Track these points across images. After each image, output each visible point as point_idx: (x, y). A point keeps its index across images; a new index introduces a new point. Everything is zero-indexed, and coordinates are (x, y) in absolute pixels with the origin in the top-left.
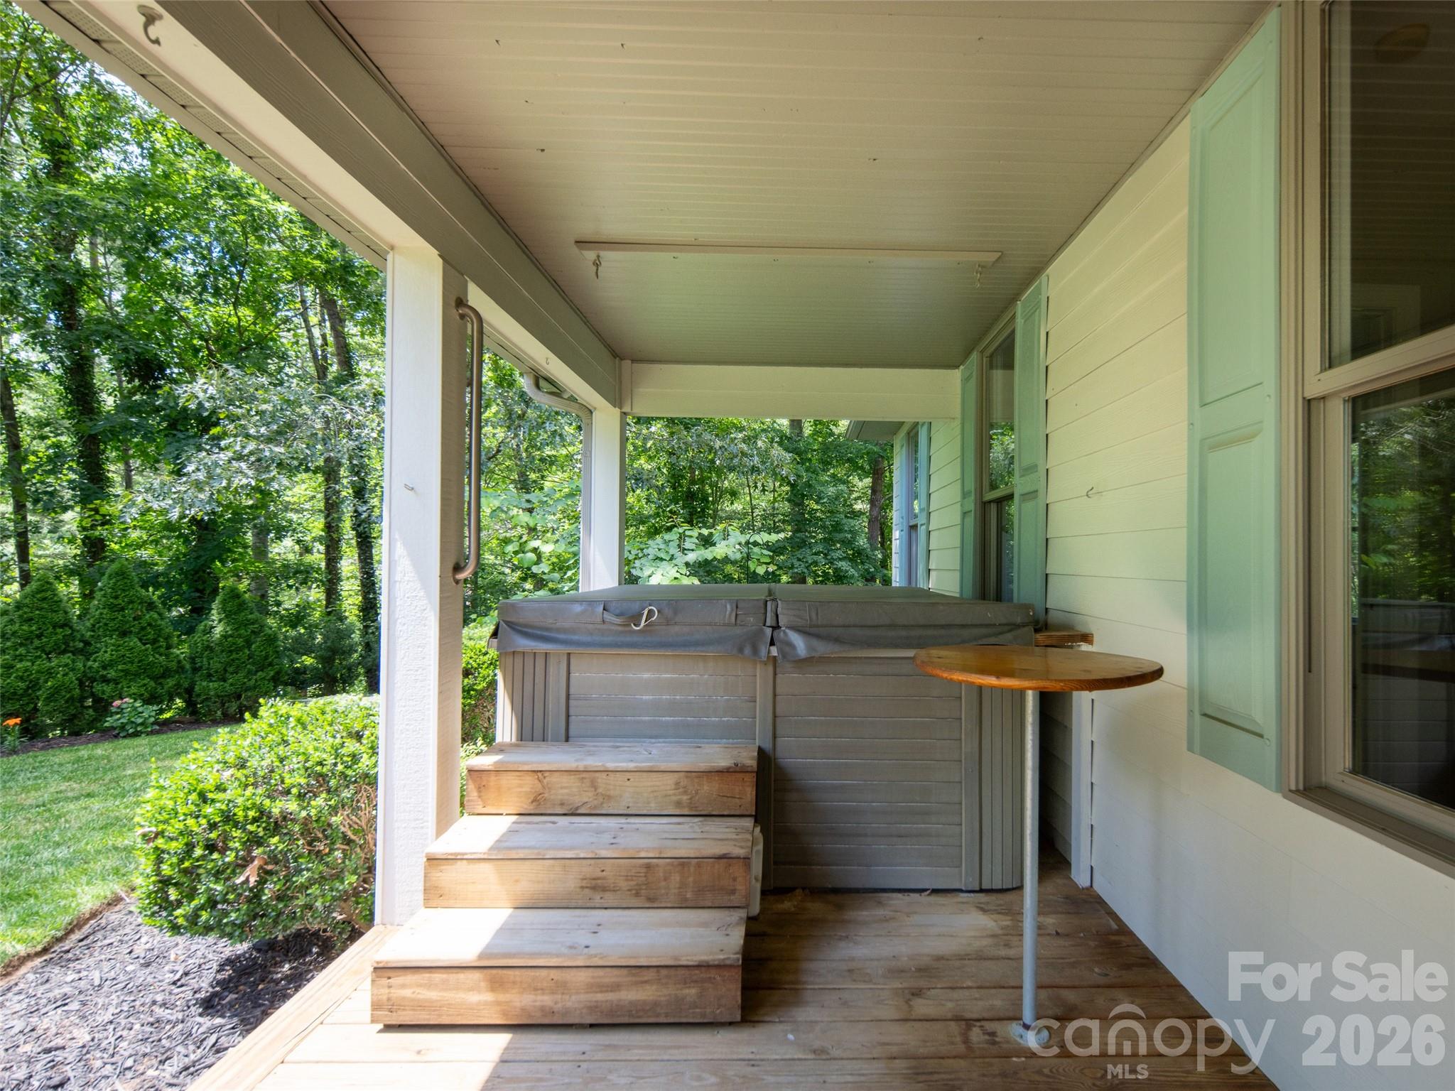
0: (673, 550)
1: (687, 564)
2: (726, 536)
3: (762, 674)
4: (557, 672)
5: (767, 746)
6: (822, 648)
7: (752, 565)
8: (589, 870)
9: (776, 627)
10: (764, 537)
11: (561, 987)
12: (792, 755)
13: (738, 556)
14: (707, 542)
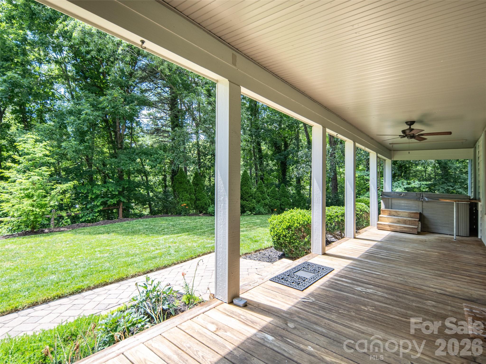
0: (400, 185)
1: (404, 188)
2: (414, 182)
3: (420, 203)
4: (390, 201)
5: (421, 212)
6: (430, 200)
7: (421, 189)
8: (398, 220)
9: (423, 197)
10: (425, 183)
11: (396, 228)
12: (425, 213)
13: (418, 187)
14: (409, 184)
